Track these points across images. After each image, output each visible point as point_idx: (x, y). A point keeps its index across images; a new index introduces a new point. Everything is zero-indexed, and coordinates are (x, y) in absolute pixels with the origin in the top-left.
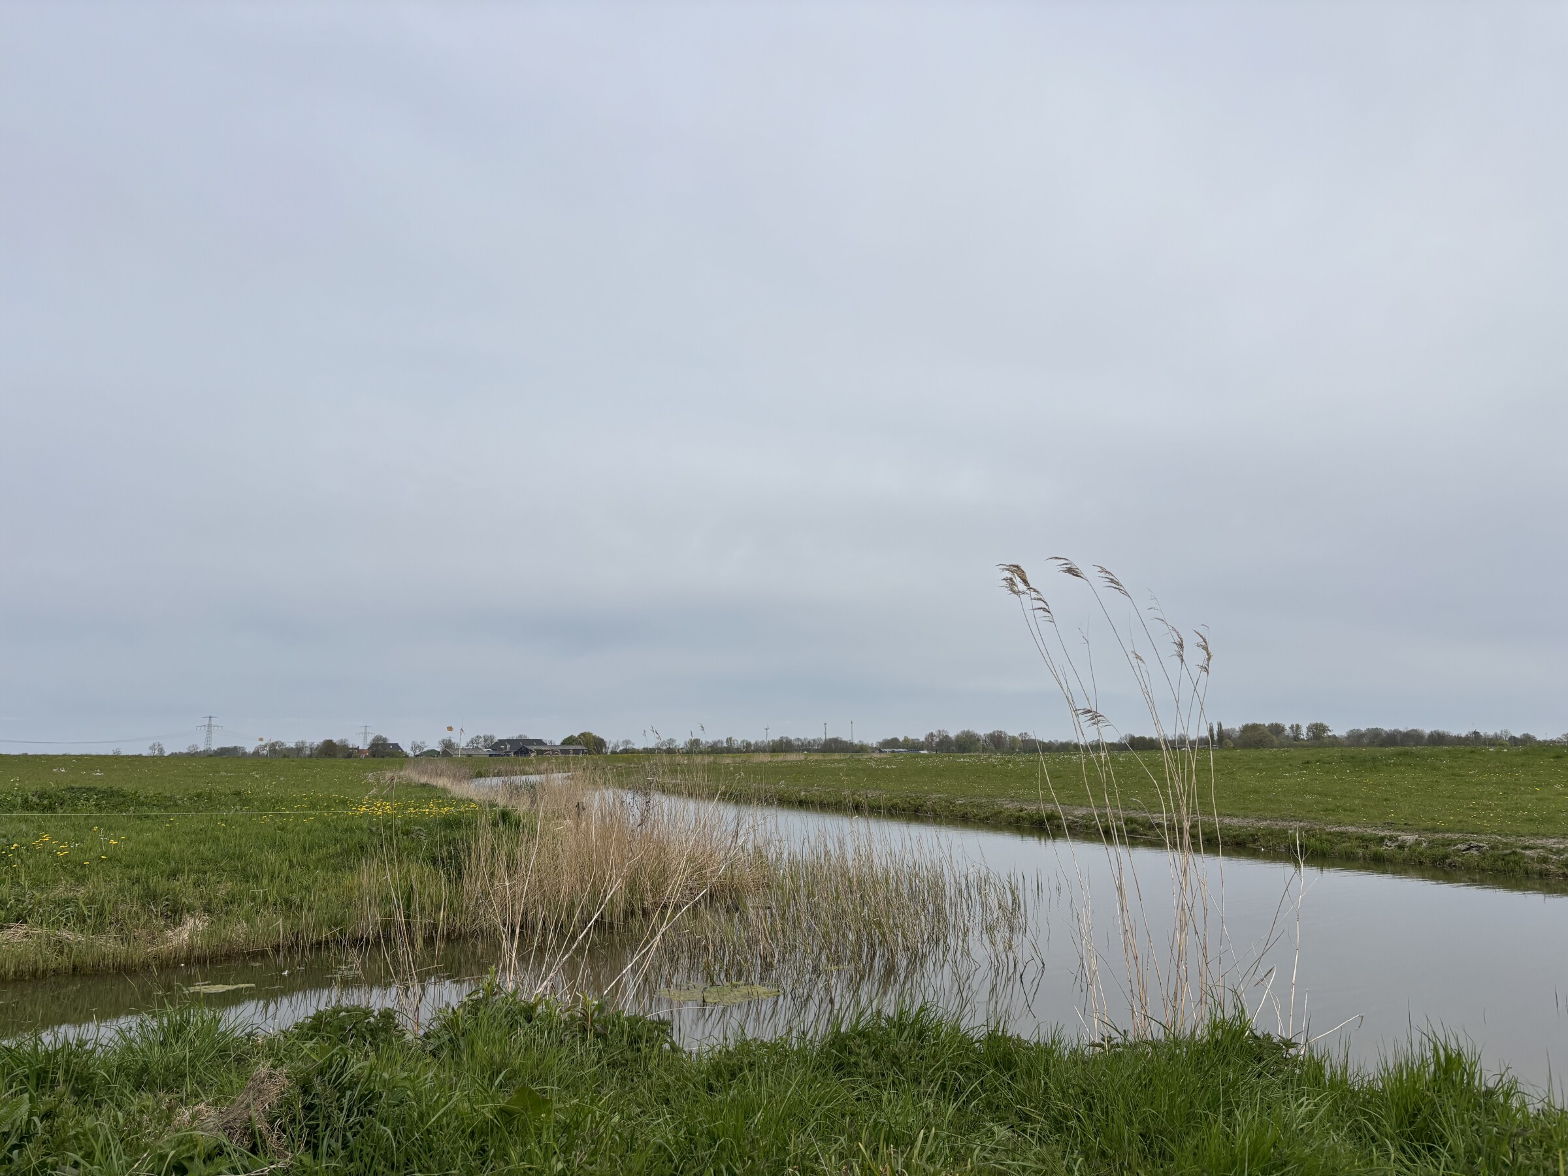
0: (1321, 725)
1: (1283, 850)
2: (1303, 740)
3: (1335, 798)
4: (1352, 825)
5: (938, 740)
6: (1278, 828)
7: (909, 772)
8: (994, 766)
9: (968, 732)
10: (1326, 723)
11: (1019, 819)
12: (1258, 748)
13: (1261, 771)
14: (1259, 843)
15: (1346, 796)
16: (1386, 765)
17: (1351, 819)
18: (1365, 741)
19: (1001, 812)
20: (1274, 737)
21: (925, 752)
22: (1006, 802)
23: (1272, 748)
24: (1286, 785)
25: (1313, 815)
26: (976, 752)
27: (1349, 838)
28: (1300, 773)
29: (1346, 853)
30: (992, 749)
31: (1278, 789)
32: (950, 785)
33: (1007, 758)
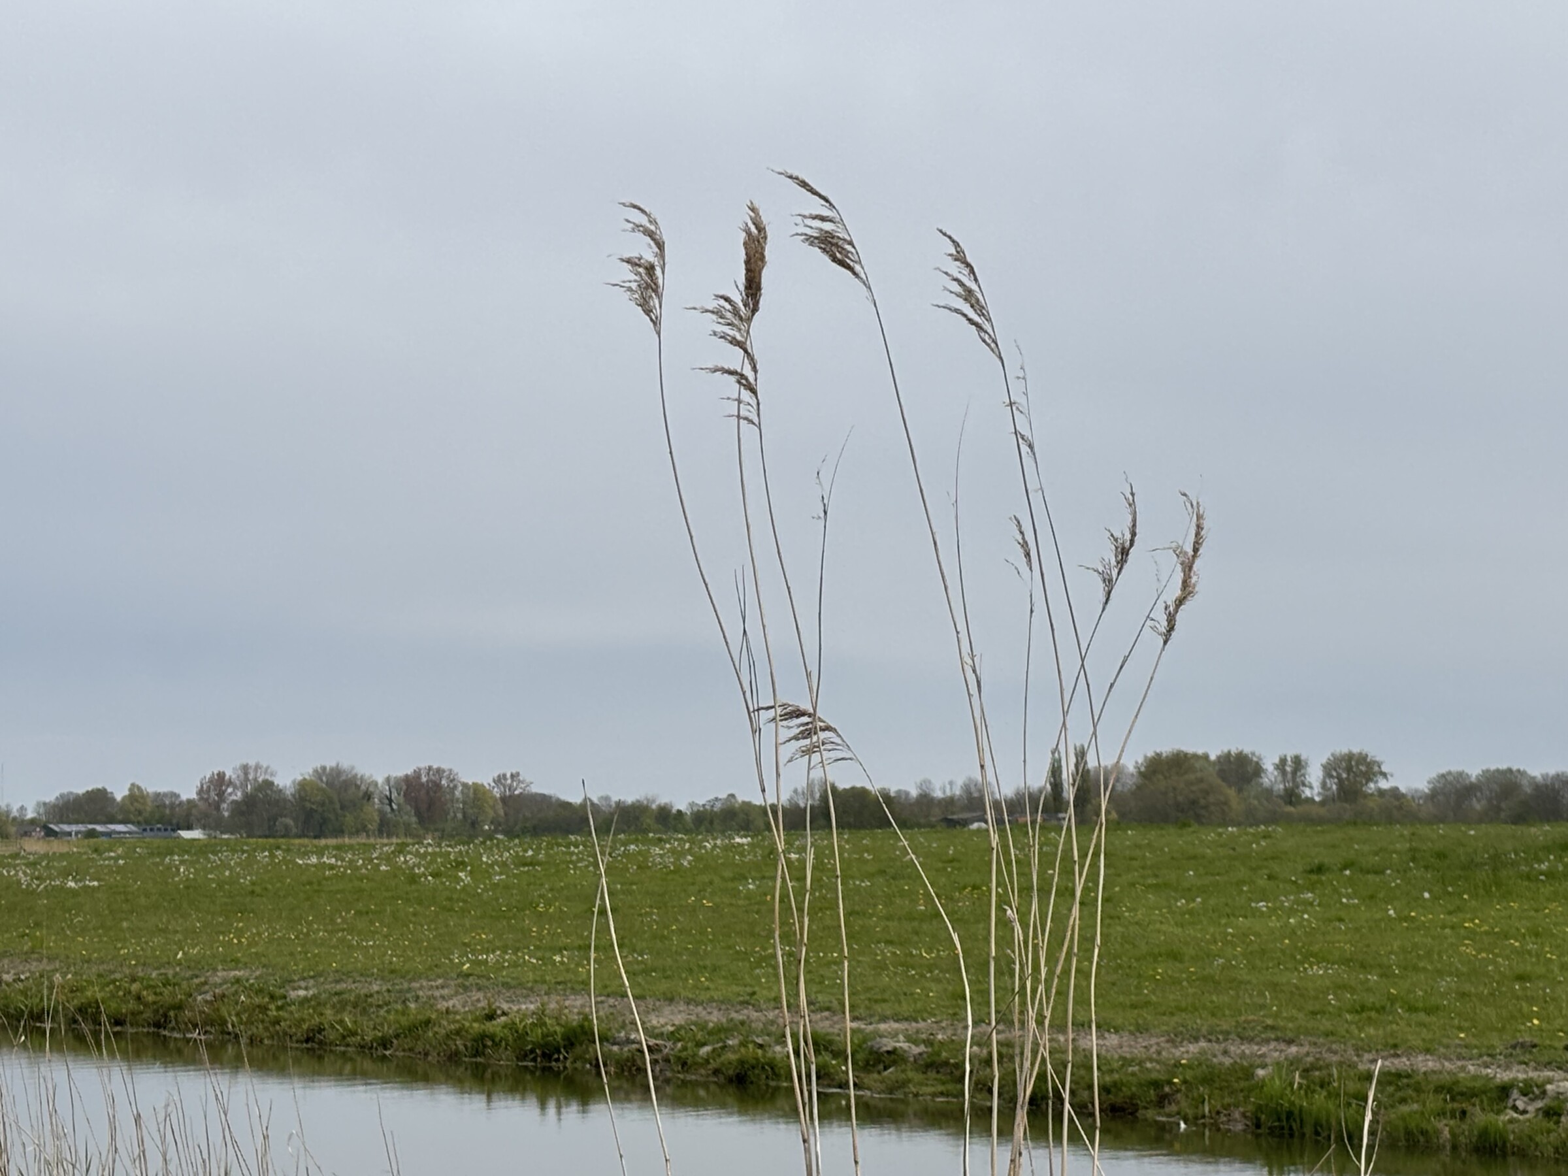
0: (1362, 759)
1: (1240, 1127)
2: (1310, 800)
3: (1386, 974)
4: (1428, 1051)
5: (238, 796)
6: (1227, 1061)
7: (143, 901)
8: (413, 879)
9: (337, 772)
10: (1374, 752)
11: (481, 1044)
12: (1185, 825)
13: (1189, 893)
14: (1173, 1108)
15: (1416, 969)
16: (1528, 877)
17: (1425, 1033)
18: (1478, 806)
19: (428, 1022)
20: (1231, 792)
21: (196, 834)
22: (446, 992)
23: (1225, 823)
24: (1257, 935)
25: (1326, 1024)
26: (357, 832)
27: (1418, 1089)
28: (1296, 902)
29: (1409, 1133)
30: (407, 825)
31: (1234, 946)
32: (271, 941)
33: (454, 851)
